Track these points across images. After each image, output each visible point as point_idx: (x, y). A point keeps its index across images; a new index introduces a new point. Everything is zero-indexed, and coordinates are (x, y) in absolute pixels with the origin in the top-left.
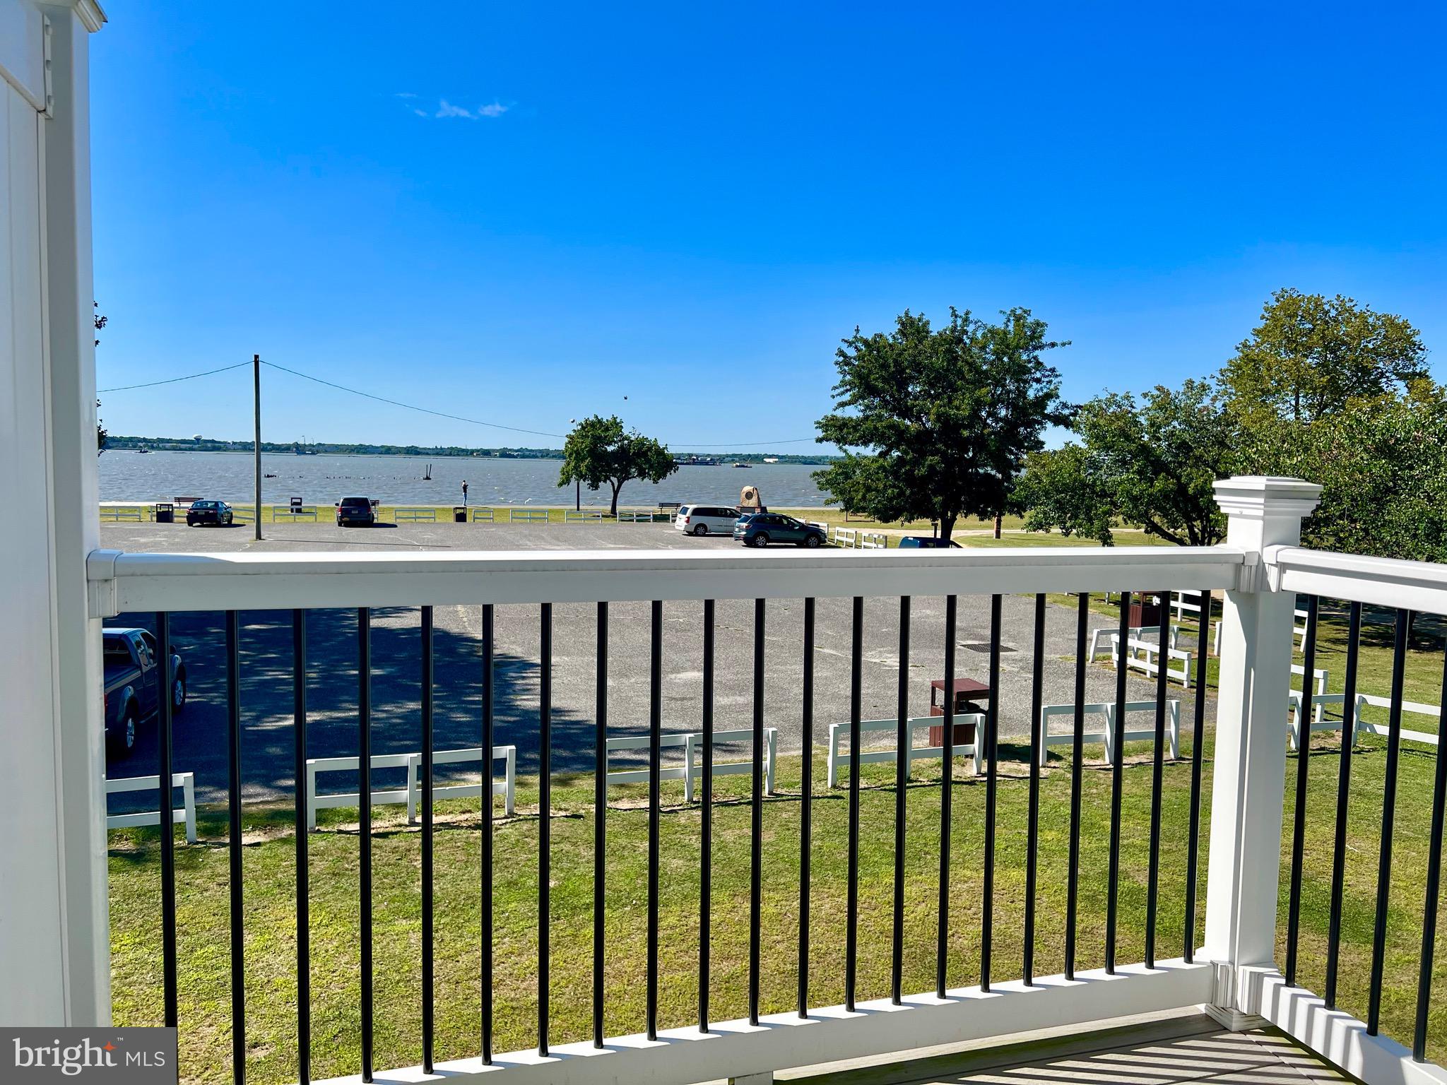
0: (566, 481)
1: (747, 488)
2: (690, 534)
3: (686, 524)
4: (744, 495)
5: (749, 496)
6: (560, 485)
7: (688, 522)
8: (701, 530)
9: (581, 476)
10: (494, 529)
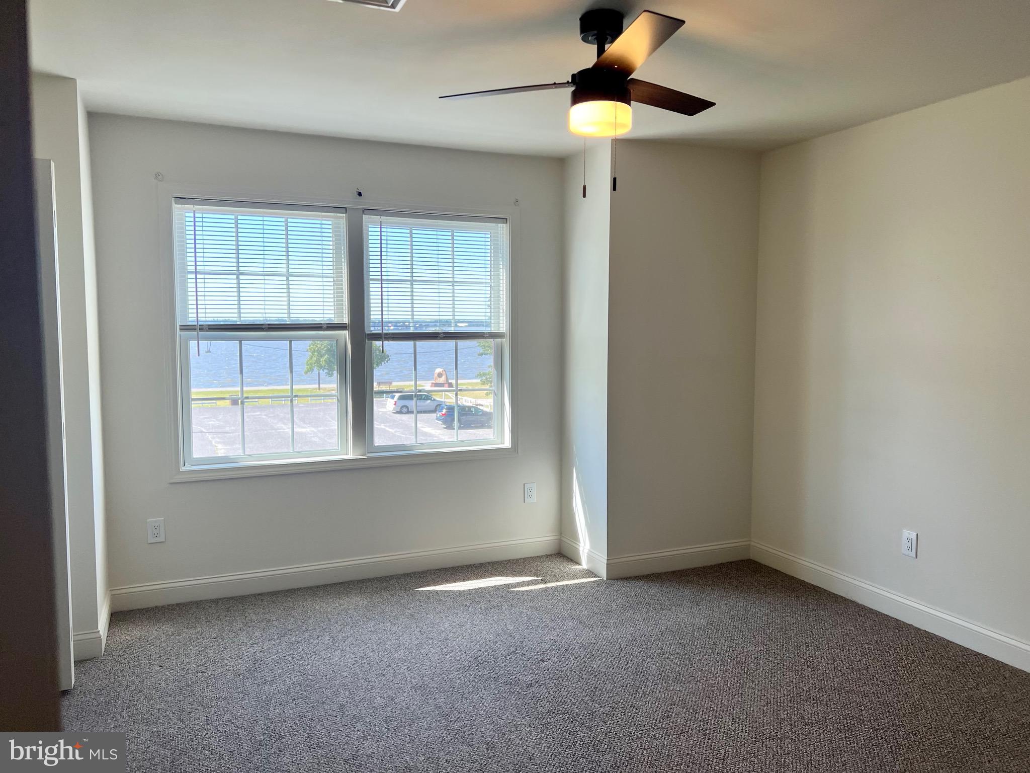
0: (311, 370)
1: (438, 370)
2: (398, 413)
3: (394, 406)
4: (436, 375)
5: (440, 375)
6: (306, 373)
7: (395, 404)
8: (405, 410)
9: (321, 367)
10: (258, 413)
